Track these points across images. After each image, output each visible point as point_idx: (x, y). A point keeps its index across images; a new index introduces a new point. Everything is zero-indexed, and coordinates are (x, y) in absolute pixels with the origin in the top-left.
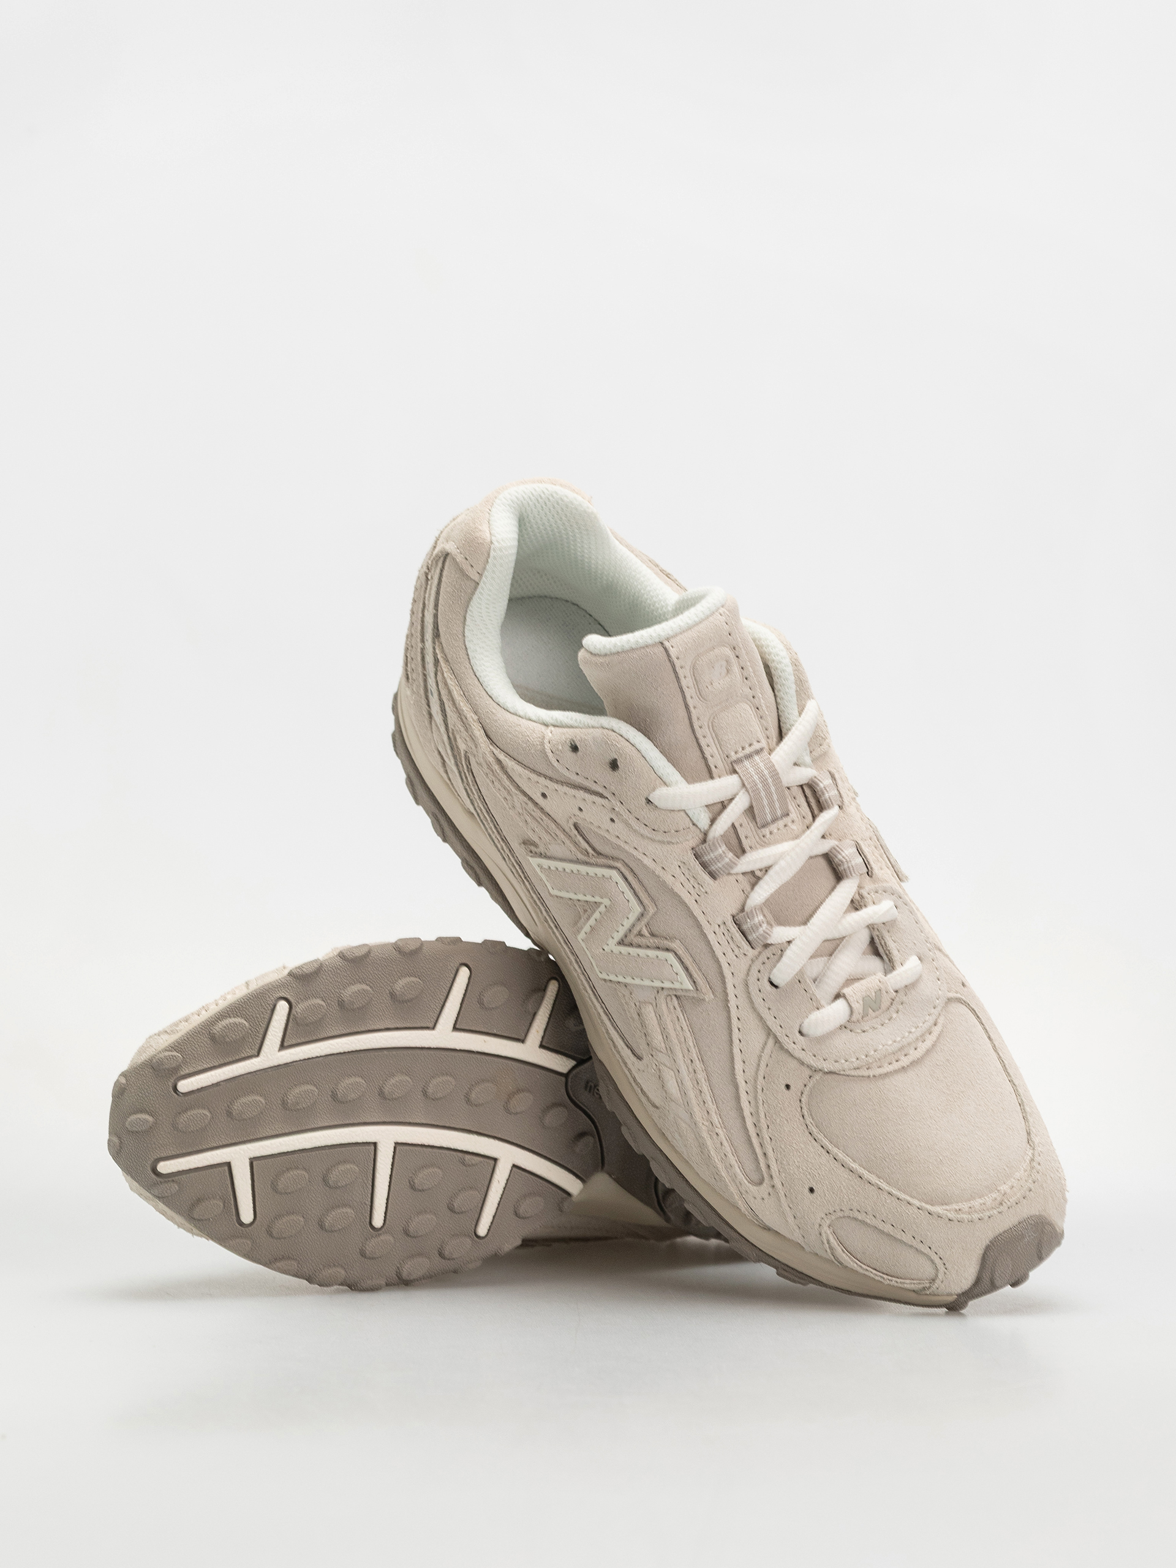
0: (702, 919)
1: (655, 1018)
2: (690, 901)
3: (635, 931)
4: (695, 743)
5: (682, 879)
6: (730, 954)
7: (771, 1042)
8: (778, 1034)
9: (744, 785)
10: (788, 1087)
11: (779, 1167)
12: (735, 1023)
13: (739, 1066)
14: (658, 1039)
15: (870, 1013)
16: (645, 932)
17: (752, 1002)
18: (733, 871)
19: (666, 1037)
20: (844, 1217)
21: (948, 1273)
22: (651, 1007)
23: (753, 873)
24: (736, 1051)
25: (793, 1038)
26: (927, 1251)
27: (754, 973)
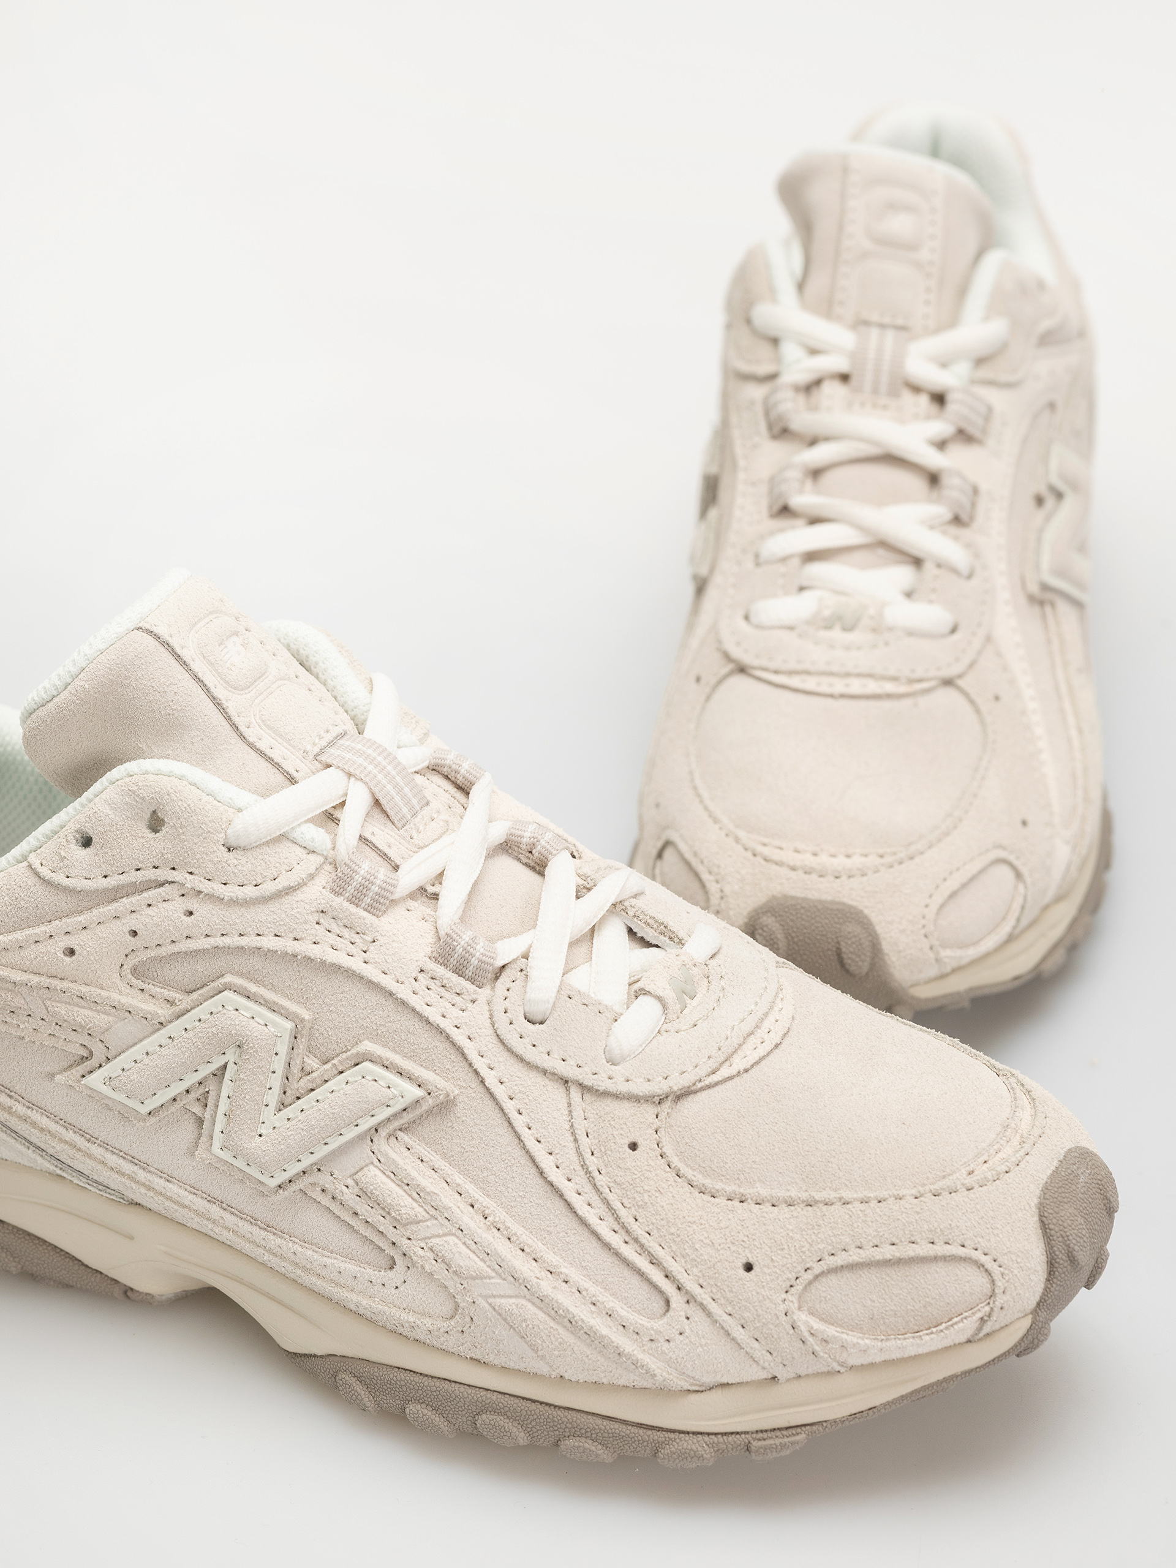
0: (387, 982)
1: (387, 1180)
2: (355, 964)
3: (296, 1070)
4: (253, 754)
5: (332, 939)
6: (455, 1012)
7: (575, 1093)
8: (580, 1078)
9: (350, 775)
10: (633, 1146)
11: (684, 1264)
12: (510, 1107)
13: (546, 1163)
14: (406, 1204)
15: (687, 1002)
16: (312, 1062)
17: (521, 1059)
18: (396, 896)
19: (419, 1194)
20: (817, 1277)
21: (1006, 1272)
22: (371, 1167)
23: (422, 889)
24: (531, 1144)
25: (605, 1071)
26: (962, 1252)
27: (500, 1017)
